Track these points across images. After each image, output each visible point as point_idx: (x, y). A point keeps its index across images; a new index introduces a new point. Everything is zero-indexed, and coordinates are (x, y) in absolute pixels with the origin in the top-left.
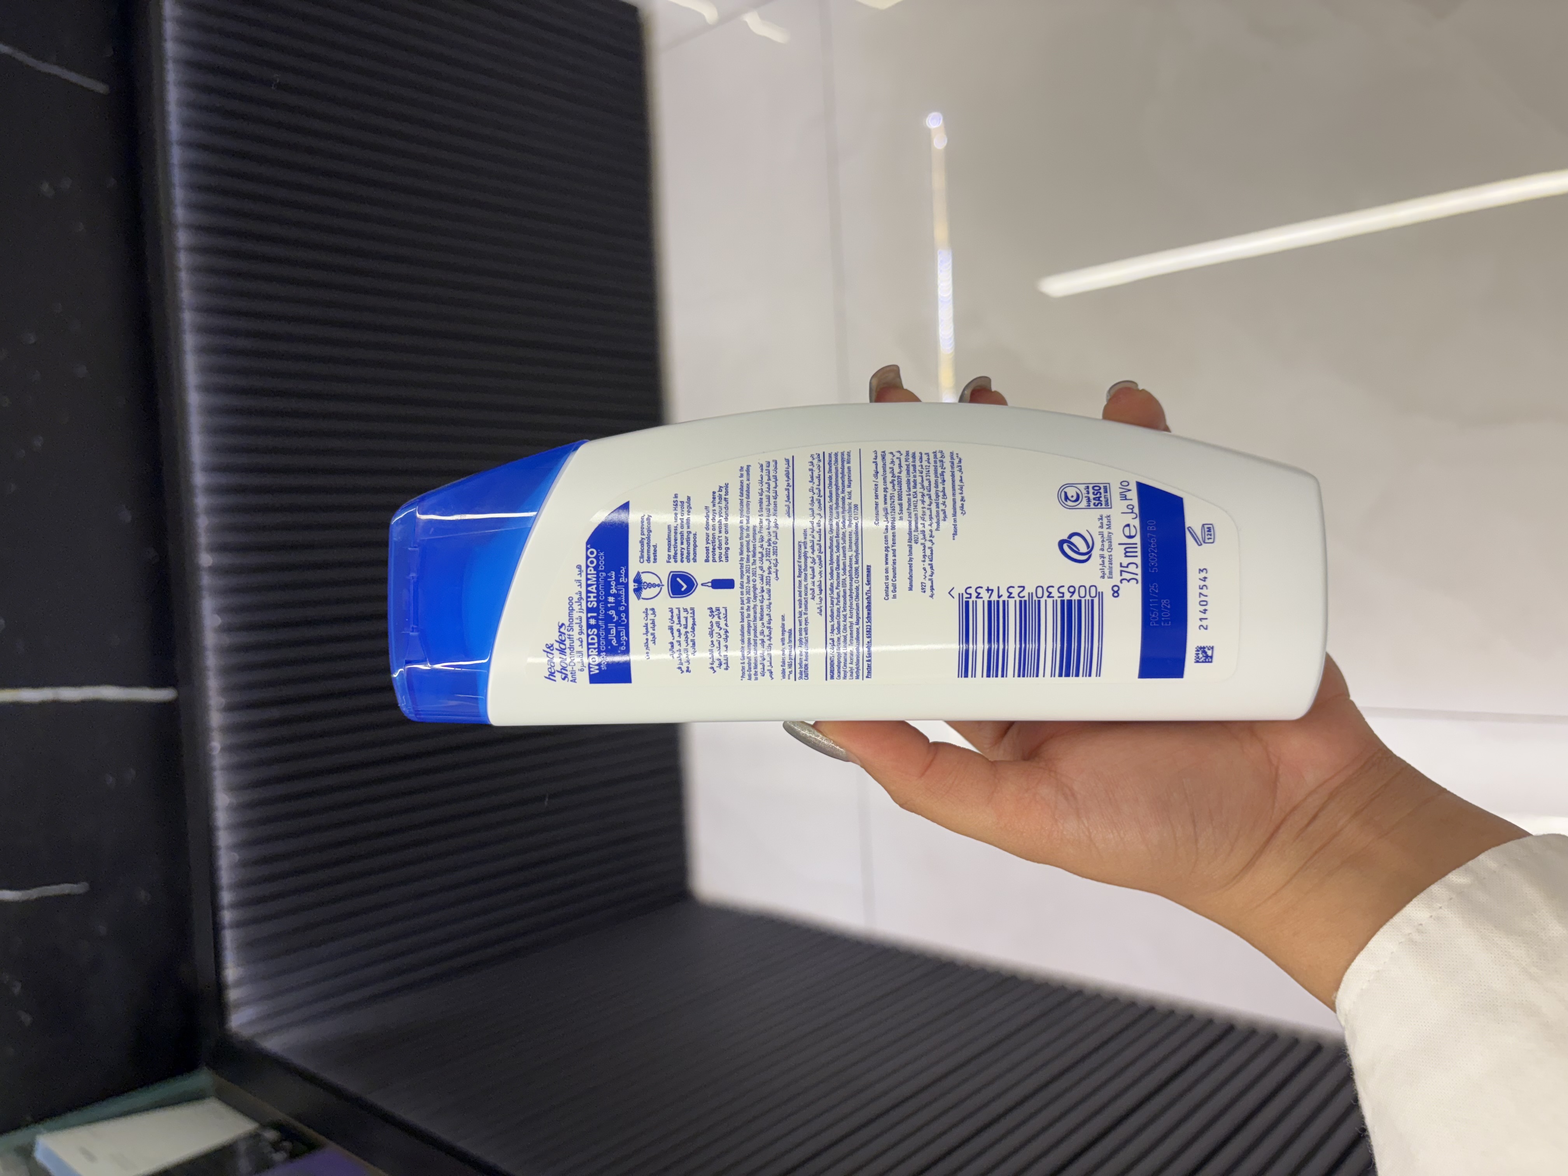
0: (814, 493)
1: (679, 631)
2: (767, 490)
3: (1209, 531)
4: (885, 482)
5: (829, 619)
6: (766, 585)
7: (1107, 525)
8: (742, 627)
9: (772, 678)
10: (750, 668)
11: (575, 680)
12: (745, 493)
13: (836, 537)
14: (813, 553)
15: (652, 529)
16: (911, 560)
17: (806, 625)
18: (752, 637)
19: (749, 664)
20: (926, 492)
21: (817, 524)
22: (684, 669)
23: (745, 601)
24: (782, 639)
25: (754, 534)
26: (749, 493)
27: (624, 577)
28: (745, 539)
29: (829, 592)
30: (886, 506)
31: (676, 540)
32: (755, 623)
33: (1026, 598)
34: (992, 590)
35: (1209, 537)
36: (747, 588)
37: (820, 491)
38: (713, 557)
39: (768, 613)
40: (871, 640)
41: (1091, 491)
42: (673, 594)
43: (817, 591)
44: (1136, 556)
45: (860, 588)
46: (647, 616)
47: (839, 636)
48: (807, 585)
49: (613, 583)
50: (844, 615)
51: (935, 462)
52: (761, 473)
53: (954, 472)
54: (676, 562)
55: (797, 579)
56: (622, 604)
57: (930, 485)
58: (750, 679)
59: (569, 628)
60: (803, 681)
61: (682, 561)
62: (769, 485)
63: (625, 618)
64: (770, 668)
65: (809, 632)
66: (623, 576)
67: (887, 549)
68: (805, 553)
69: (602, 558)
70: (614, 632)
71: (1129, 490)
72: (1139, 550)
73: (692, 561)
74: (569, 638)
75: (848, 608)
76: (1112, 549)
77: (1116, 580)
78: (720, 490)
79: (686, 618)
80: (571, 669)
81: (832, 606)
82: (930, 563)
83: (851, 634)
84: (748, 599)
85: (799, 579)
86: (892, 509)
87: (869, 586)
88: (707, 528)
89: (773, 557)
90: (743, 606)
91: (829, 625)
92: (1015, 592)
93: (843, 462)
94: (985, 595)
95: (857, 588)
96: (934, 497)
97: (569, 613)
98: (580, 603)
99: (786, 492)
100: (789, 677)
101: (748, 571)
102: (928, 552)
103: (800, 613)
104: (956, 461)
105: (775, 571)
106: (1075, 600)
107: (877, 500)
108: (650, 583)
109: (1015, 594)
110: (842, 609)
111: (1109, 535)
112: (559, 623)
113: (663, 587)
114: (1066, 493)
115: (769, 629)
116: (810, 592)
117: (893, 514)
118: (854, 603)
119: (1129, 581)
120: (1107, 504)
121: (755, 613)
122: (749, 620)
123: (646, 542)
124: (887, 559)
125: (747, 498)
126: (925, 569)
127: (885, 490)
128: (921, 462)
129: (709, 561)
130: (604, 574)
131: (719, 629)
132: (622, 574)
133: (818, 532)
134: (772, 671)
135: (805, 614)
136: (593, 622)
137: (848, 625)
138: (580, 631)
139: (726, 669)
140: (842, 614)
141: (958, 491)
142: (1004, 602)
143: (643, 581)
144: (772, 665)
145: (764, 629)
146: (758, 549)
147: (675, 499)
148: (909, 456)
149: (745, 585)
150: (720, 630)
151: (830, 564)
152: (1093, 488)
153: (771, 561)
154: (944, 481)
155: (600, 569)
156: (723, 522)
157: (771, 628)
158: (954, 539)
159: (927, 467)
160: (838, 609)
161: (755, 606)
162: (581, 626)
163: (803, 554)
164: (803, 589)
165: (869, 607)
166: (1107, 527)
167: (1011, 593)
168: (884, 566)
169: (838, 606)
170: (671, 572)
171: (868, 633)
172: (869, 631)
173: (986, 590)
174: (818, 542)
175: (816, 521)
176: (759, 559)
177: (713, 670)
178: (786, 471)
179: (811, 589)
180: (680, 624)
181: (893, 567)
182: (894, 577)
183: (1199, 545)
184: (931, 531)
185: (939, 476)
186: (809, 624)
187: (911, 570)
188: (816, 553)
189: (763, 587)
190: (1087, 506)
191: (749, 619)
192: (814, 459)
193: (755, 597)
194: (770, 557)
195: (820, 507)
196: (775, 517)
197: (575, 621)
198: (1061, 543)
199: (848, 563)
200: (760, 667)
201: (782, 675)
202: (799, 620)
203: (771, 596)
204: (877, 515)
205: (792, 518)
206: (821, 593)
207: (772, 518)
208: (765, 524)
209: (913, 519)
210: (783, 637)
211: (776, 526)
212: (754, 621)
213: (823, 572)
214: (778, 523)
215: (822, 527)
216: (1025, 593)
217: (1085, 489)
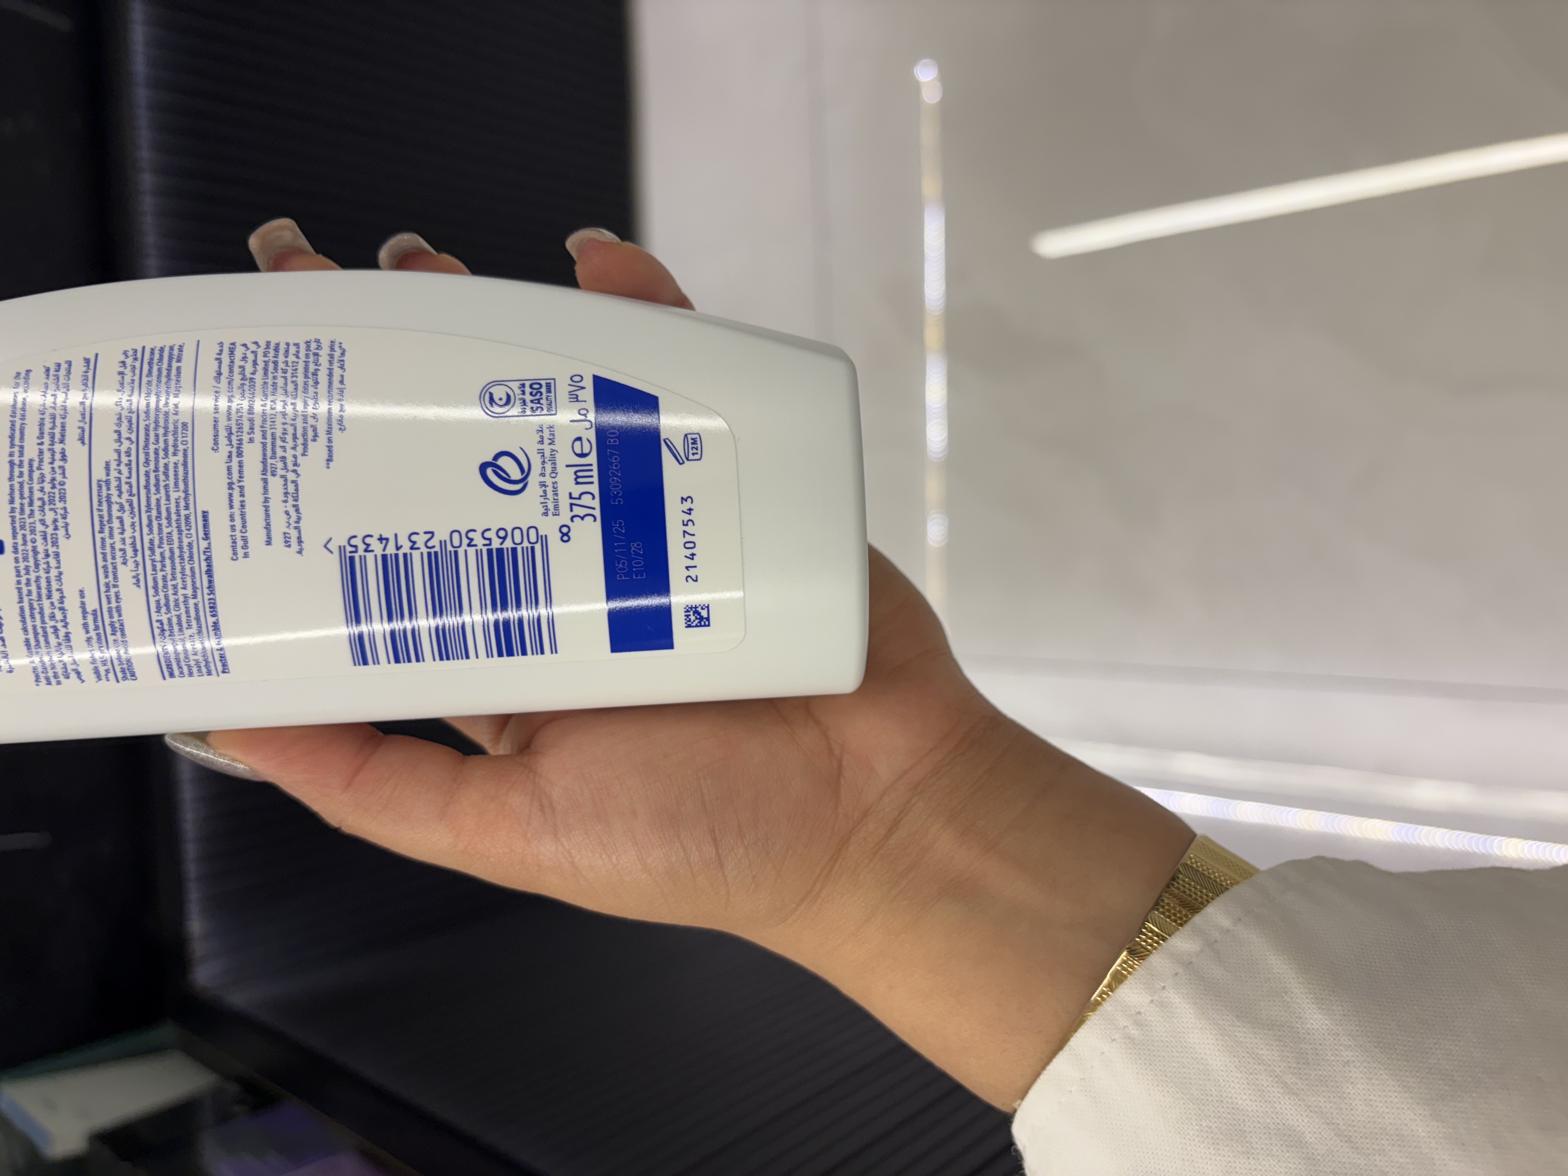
0: (123, 408)
3: (694, 442)
4: (230, 387)
5: (151, 592)
6: (52, 546)
7: (550, 439)
8: (22, 609)
9: (83, 681)
10: (46, 674)
13: (154, 471)
14: (120, 496)
16: (266, 500)
17: (117, 602)
18: (38, 623)
19: (44, 670)
20: (288, 400)
21: (126, 452)
23: (23, 572)
24: (84, 624)
25: (31, 471)
28: (17, 480)
29: (147, 552)
30: (226, 422)
32: (40, 602)
33: (437, 549)
34: (387, 539)
35: (695, 451)
36: (25, 552)
37: (129, 404)
39: (58, 587)
40: (217, 620)
41: (528, 390)
43: (130, 552)
44: (592, 483)
45: (195, 545)
47: (169, 615)
48: (114, 543)
50: (173, 585)
51: (307, 356)
52: (46, 381)
53: (333, 369)
55: (98, 536)
57: (295, 390)
58: (49, 684)
60: (129, 682)
62: (56, 399)
64: (76, 672)
65: (123, 612)
67: (230, 486)
68: (109, 497)
71: (583, 388)
72: (595, 473)
75: (179, 576)
76: (557, 474)
77: (565, 517)
81: (154, 573)
82: (295, 503)
83: (187, 612)
84: (27, 568)
85: (102, 535)
86: (236, 427)
87: (208, 541)
89: (59, 505)
90: (19, 579)
91: (152, 600)
92: (420, 540)
93: (170, 358)
94: (377, 547)
95: (190, 545)
96: (299, 407)
99: (81, 408)
100: (107, 678)
101: (23, 527)
102: (291, 488)
103: (107, 585)
104: (338, 353)
105: (63, 525)
106: (507, 549)
107: (216, 415)
109: (420, 543)
110: (169, 577)
111: (553, 453)
114: (491, 394)
115: (62, 611)
116: (119, 554)
117: (239, 434)
118: (188, 567)
119: (582, 518)
120: (550, 409)
121: (39, 588)
122: (31, 600)
124: (231, 501)
125: (21, 419)
126: (287, 513)
127: (230, 399)
128: (286, 357)
133: (127, 465)
134: (79, 670)
135: (115, 586)
137: (181, 599)
140: (170, 583)
141: (335, 398)
142: (405, 555)
145: (55, 611)
146: (37, 494)
148: (270, 348)
149: (20, 548)
151: (147, 512)
152: (531, 385)
153: (57, 510)
154: (317, 383)
157: (66, 608)
158: (328, 468)
159: (295, 364)
160: (164, 578)
161: (38, 579)
163: (106, 499)
164: (108, 550)
165: (209, 572)
166: (550, 441)
167: (414, 543)
168: (228, 512)
169: (164, 573)
171: (212, 610)
172: (213, 607)
173: (378, 540)
174: (128, 480)
175: (124, 448)
176: (39, 509)
178: (81, 376)
179: (121, 550)
181: (242, 512)
182: (244, 526)
183: (680, 464)
184: (295, 457)
185: (310, 375)
186: (122, 601)
187: (267, 515)
188: (125, 496)
189: (47, 551)
190: (522, 412)
191: (30, 597)
192: (127, 357)
193: (37, 565)
194: (54, 505)
195: (130, 429)
196: (62, 446)
198: (483, 468)
199: (173, 510)
200: (61, 671)
201: (95, 677)
202: (107, 595)
203: (62, 562)
204: (216, 436)
205: (87, 446)
206: (136, 555)
207: (58, 447)
208: (47, 456)
209: (269, 441)
210: (85, 621)
211: (64, 458)
212: (38, 601)
213: (137, 524)
214: (67, 453)
215: (133, 458)
216: (434, 542)
217: (520, 388)
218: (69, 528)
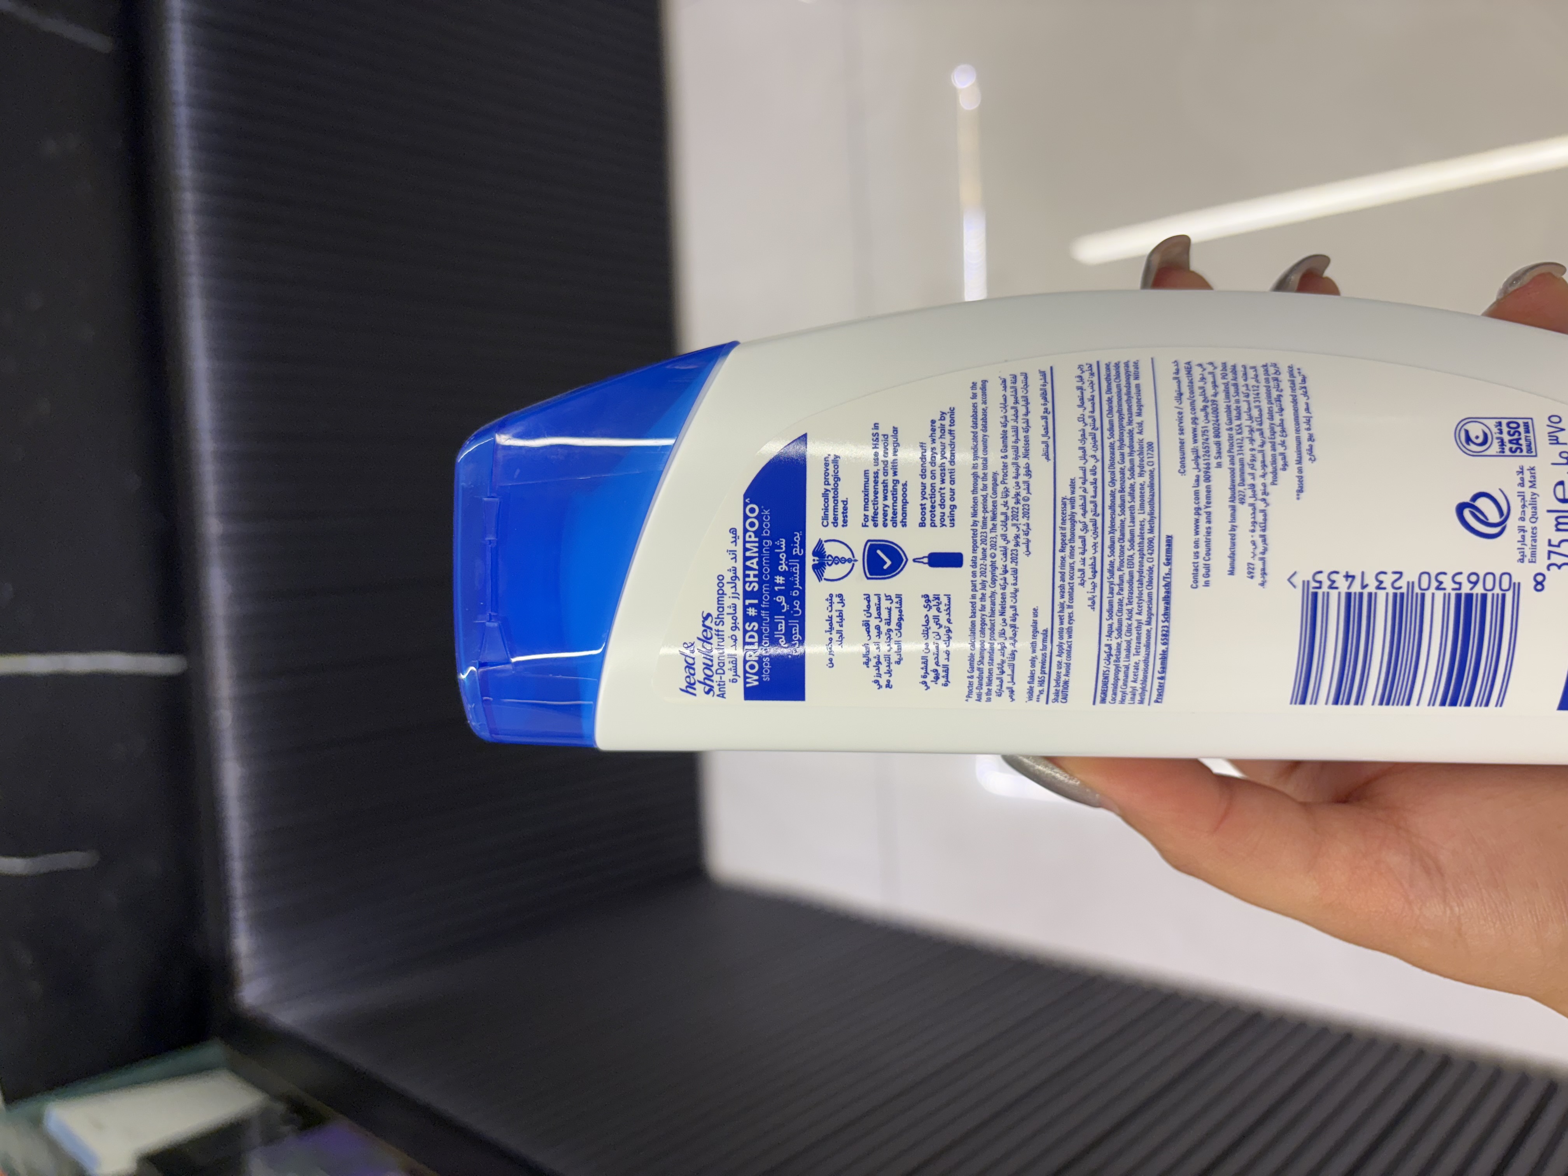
0: (1086, 425)
1: (878, 628)
2: (1014, 418)
4: (1193, 409)
5: (1105, 615)
6: (1011, 562)
7: (1530, 482)
8: (973, 624)
9: (1013, 700)
10: (981, 684)
11: (723, 694)
12: (980, 423)
13: (1120, 491)
14: (1084, 515)
15: (840, 475)
16: (1233, 528)
17: (1070, 623)
18: (987, 639)
19: (980, 678)
20: (1255, 425)
21: (1091, 470)
22: (883, 682)
23: (979, 587)
24: (1032, 643)
25: (995, 485)
26: (986, 422)
27: (798, 547)
28: (980, 493)
29: (1106, 574)
30: (1196, 445)
31: (876, 493)
32: (992, 619)
33: (1404, 590)
34: (1353, 577)
36: (982, 566)
37: (1094, 420)
38: (931, 520)
39: (1012, 604)
40: (1167, 648)
41: (1505, 429)
42: (871, 574)
43: (1089, 573)
45: (1155, 570)
46: (831, 606)
47: (1119, 640)
48: (1073, 563)
49: (783, 556)
50: (1128, 610)
51: (1267, 380)
52: (1004, 392)
53: (1296, 396)
54: (876, 525)
55: (1059, 555)
56: (795, 587)
57: (1261, 415)
58: (979, 700)
59: (718, 620)
60: (1059, 705)
61: (885, 525)
62: (1017, 411)
63: (800, 607)
64: (1010, 685)
65: (1074, 634)
66: (797, 545)
67: (1197, 511)
68: (1073, 515)
69: (767, 518)
70: (783, 628)
71: (1563, 430)
73: (899, 525)
74: (718, 635)
75: (1135, 600)
76: (1537, 518)
77: (1541, 565)
78: (942, 418)
79: (890, 610)
80: (719, 679)
81: (1111, 596)
82: (1262, 533)
83: (1139, 638)
84: (983, 583)
85: (1062, 554)
86: (1205, 450)
87: (1169, 567)
88: (923, 476)
89: (1022, 521)
90: (974, 593)
91: (1105, 624)
92: (1388, 580)
93: (1128, 377)
94: (1343, 585)
95: (1151, 569)
96: (1267, 433)
97: (718, 598)
98: (734, 585)
99: (1043, 422)
100: (1038, 699)
101: (984, 541)
102: (1260, 517)
103: (1062, 605)
104: (1298, 379)
105: (1024, 541)
106: (1477, 595)
107: (1182, 437)
108: (837, 557)
109: (1387, 584)
110: (1126, 601)
111: (1534, 497)
112: (703, 612)
113: (856, 563)
114: (1467, 432)
115: (1013, 629)
116: (1077, 574)
117: (1206, 457)
118: (1145, 592)
119: (1559, 567)
120: (1529, 450)
121: (993, 603)
122: (984, 615)
123: (831, 495)
124: (1197, 527)
125: (983, 430)
126: (1254, 543)
127: (1195, 420)
128: (1246, 380)
129: (925, 526)
130: (770, 542)
131: (938, 626)
132: (796, 543)
133: (1092, 483)
134: (1014, 689)
135: (1070, 607)
136: (752, 612)
137: (1135, 624)
138: (734, 625)
139: (946, 685)
140: (1125, 608)
141: (1303, 426)
142: (1370, 594)
143: (827, 554)
144: (1014, 681)
145: (1004, 628)
146: (1001, 509)
147: (875, 431)
148: (1226, 370)
149: (979, 562)
150: (939, 628)
151: (1110, 533)
152: (1508, 424)
153: (1019, 526)
154: (1282, 410)
155: (765, 535)
156: (948, 466)
157: (1017, 626)
158: (1298, 499)
159: (1255, 388)
160: (1121, 602)
161: (993, 594)
162: (735, 618)
163: (1069, 517)
164: (1067, 569)
165: (1167, 599)
166: (1530, 484)
167: (1381, 582)
168: (1193, 538)
169: (1120, 597)
170: (869, 541)
171: (1164, 637)
172: (1166, 636)
173: (1344, 576)
174: (1093, 499)
175: (1089, 466)
176: (1001, 523)
177: (926, 685)
178: (1041, 389)
179: (1080, 570)
180: (880, 618)
181: (1206, 539)
182: (1208, 553)
184: (1264, 485)
185: (1273, 401)
186: (1074, 622)
187: (1233, 544)
188: (1090, 515)
189: (1006, 566)
190: (1500, 452)
191: (984, 613)
192: (1083, 372)
193: (994, 581)
194: (1017, 520)
195: (1095, 445)
196: (1026, 460)
197: (727, 610)
198: (1461, 508)
199: (1137, 532)
200: (996, 683)
201: (1027, 696)
202: (1060, 616)
203: (1019, 579)
204: (1183, 458)
205: (1052, 462)
206: (1094, 577)
207: (1022, 462)
208: (1011, 470)
209: (1237, 466)
210: (1035, 640)
211: (1028, 473)
212: (990, 616)
213: (1099, 545)
214: (1031, 469)
215: (1099, 476)
216: (1402, 583)
217: (1496, 426)
218: (1030, 544)
